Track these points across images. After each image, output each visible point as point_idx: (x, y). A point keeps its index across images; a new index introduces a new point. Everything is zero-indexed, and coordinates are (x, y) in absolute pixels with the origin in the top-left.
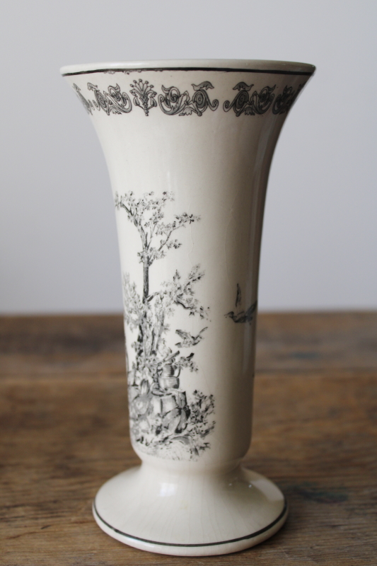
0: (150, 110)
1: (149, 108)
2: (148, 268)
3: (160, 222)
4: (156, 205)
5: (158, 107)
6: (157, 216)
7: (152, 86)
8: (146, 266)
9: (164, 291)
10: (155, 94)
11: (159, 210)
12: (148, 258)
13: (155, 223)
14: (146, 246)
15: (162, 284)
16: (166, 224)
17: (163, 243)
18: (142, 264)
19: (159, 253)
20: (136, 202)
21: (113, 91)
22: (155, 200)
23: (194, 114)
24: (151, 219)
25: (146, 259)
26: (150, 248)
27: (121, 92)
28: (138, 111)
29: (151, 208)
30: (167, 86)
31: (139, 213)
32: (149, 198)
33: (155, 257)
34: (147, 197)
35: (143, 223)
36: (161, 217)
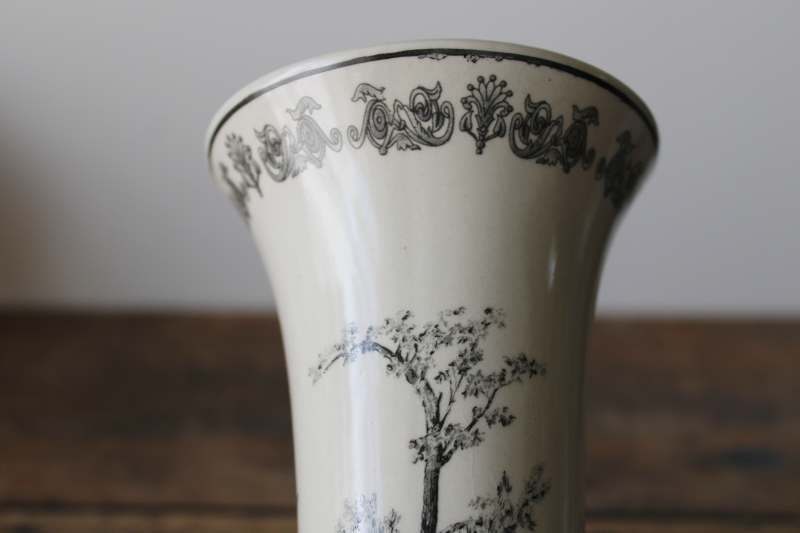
0: (488, 144)
1: (490, 138)
2: (437, 471)
3: (473, 371)
4: (468, 335)
5: (506, 138)
6: (468, 356)
7: (510, 94)
8: (431, 467)
9: (476, 518)
10: (510, 109)
11: (474, 346)
12: (440, 449)
13: (463, 371)
14: (437, 421)
15: (472, 504)
16: (486, 373)
17: (477, 414)
18: (421, 464)
19: (468, 434)
20: (416, 332)
21: (420, 99)
22: (465, 324)
23: (559, 167)
24: (452, 364)
25: (434, 452)
26: (446, 425)
27: (440, 102)
28: (463, 142)
29: (455, 342)
30: (535, 99)
31: (423, 354)
32: (453, 320)
33: (459, 444)
34: (446, 319)
35: (431, 375)
36: (477, 358)
